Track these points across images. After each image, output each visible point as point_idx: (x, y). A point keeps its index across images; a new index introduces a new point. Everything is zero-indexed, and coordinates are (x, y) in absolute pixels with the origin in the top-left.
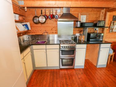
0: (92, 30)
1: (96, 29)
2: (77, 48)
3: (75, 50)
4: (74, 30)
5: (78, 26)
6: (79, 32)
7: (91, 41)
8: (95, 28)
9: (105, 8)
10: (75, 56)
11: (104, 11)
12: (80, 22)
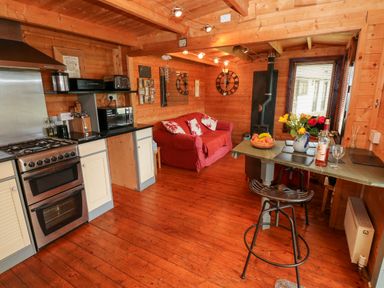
0: (103, 101)
1: (111, 98)
2: (81, 155)
3: (79, 162)
4: (47, 103)
5: (63, 89)
6: (66, 108)
7: (111, 129)
8: (110, 95)
9: (121, 45)
10: (81, 184)
11: (118, 51)
12: (66, 77)
